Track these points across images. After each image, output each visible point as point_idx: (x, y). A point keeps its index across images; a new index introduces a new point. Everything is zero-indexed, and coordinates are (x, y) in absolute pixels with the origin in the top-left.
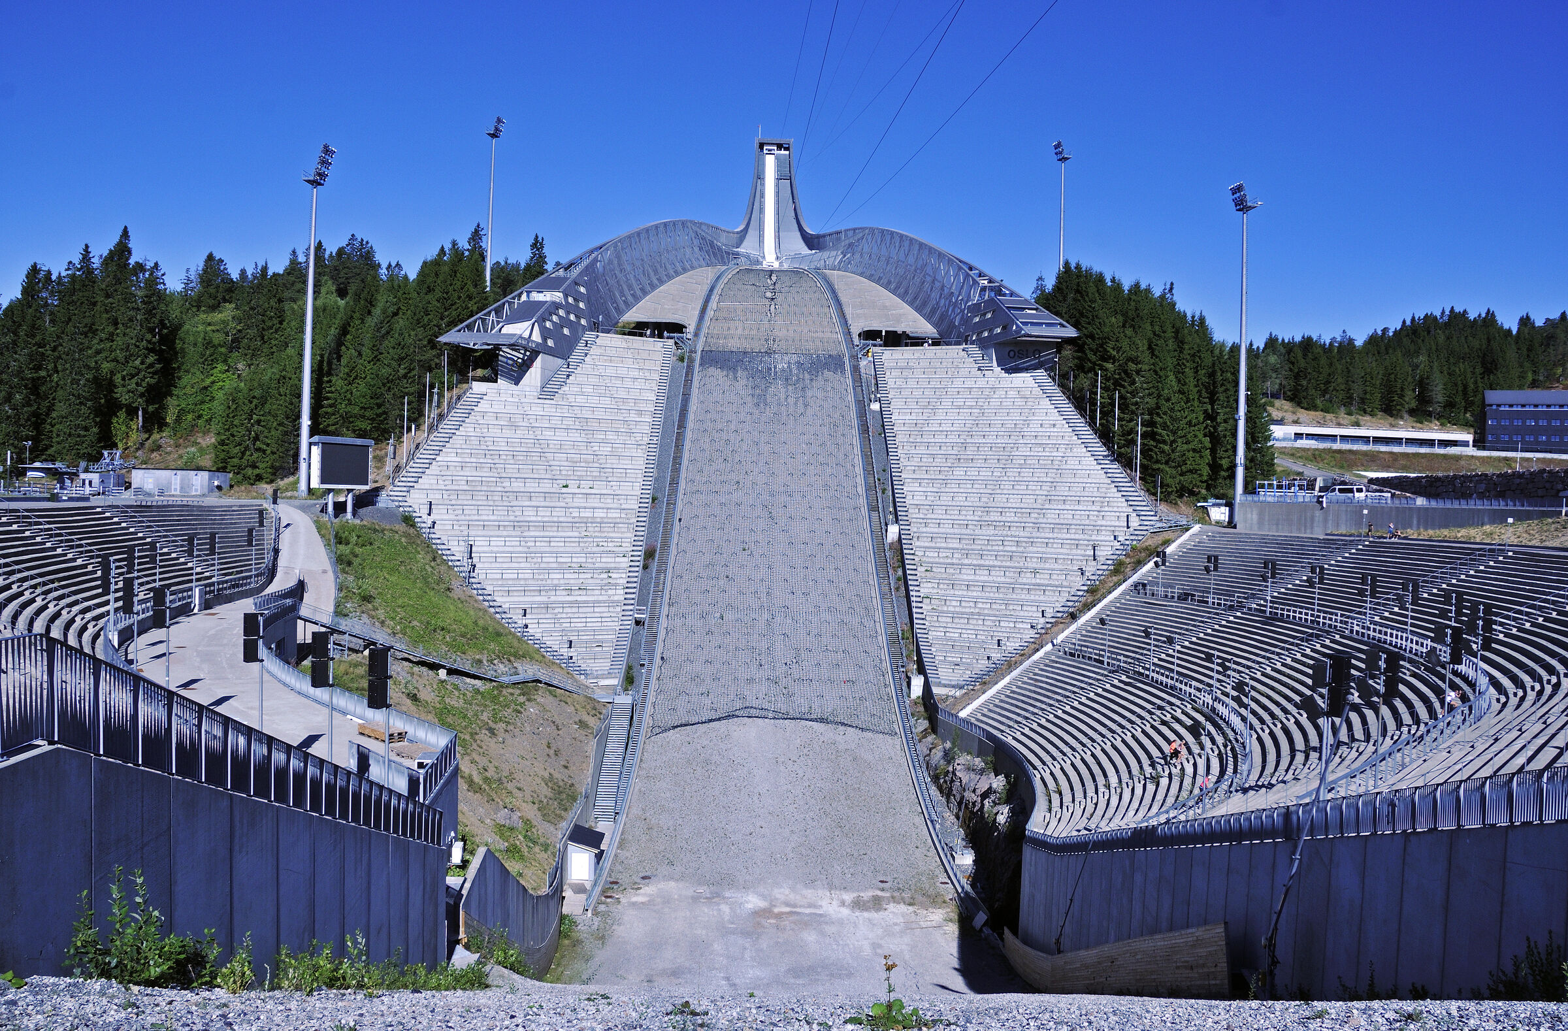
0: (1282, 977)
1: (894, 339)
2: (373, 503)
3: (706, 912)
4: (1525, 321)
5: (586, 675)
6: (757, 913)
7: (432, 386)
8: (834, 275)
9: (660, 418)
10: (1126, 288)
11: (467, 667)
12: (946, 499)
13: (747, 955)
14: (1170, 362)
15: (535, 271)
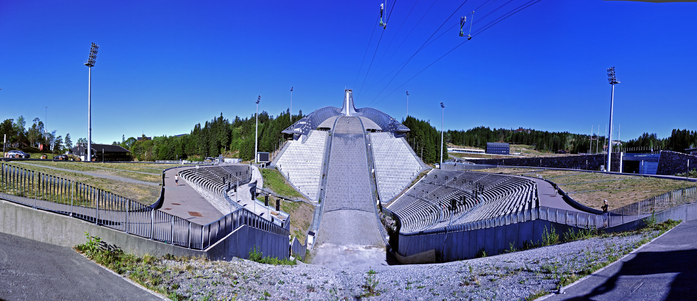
0: (445, 258)
1: (373, 131)
2: (270, 165)
3: (335, 250)
4: (495, 129)
5: (311, 200)
6: (346, 250)
7: (281, 141)
8: (361, 117)
9: (326, 148)
10: (420, 121)
11: (288, 198)
12: (384, 164)
13: (344, 259)
14: (428, 136)
15: (300, 117)
